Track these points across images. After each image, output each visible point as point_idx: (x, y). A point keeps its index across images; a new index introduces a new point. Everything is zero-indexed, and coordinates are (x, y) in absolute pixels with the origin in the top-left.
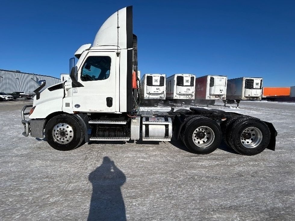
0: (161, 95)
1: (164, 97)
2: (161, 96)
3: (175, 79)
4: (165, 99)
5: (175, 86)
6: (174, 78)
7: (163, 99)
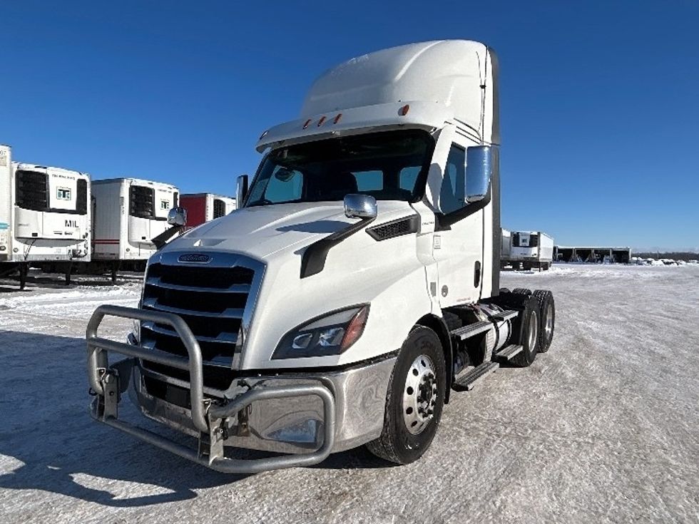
0: (74, 247)
1: (85, 252)
2: (74, 251)
3: (125, 193)
4: (88, 259)
5: (125, 216)
6: (119, 189)
7: (80, 259)
